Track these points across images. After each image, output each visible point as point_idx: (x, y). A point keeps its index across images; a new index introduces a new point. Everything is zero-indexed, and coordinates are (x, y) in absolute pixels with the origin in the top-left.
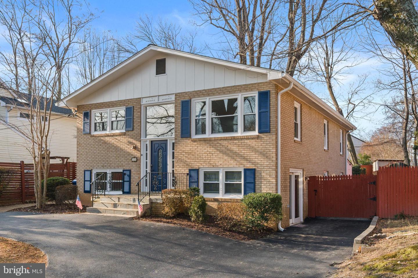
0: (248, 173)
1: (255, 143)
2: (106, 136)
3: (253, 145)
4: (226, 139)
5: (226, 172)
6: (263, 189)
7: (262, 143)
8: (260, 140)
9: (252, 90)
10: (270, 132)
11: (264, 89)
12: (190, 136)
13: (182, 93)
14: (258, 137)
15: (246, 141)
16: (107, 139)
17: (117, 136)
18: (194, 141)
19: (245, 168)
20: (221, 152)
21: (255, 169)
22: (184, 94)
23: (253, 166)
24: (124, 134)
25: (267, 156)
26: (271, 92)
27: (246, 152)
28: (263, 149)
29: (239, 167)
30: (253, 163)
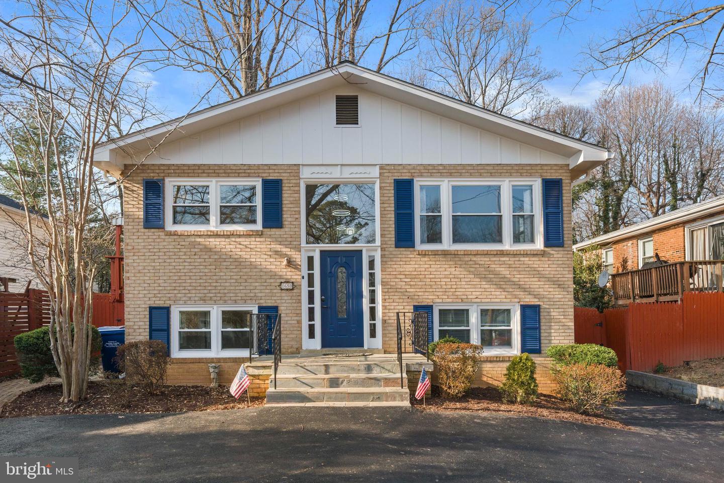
0: (528, 312)
1: (538, 262)
2: (209, 236)
3: (535, 266)
4: (487, 254)
5: (482, 311)
6: (553, 338)
7: (550, 262)
8: (546, 259)
9: (531, 175)
10: (563, 246)
11: (553, 175)
12: (413, 246)
13: (394, 165)
14: (543, 254)
15: (522, 259)
16: (213, 242)
17: (240, 236)
18: (424, 254)
19: (522, 303)
20: (477, 275)
21: (539, 306)
22: (400, 167)
23: (536, 300)
24: (259, 234)
25: (559, 285)
26: (563, 181)
27: (522, 276)
28: (553, 273)
29: (511, 302)
30: (535, 296)
